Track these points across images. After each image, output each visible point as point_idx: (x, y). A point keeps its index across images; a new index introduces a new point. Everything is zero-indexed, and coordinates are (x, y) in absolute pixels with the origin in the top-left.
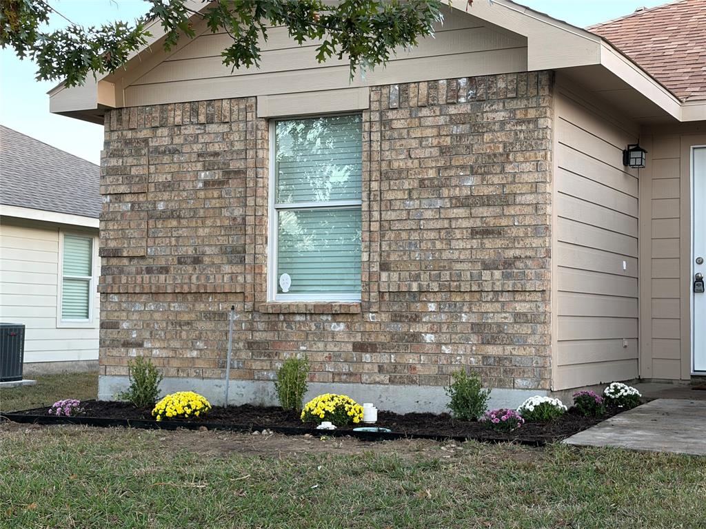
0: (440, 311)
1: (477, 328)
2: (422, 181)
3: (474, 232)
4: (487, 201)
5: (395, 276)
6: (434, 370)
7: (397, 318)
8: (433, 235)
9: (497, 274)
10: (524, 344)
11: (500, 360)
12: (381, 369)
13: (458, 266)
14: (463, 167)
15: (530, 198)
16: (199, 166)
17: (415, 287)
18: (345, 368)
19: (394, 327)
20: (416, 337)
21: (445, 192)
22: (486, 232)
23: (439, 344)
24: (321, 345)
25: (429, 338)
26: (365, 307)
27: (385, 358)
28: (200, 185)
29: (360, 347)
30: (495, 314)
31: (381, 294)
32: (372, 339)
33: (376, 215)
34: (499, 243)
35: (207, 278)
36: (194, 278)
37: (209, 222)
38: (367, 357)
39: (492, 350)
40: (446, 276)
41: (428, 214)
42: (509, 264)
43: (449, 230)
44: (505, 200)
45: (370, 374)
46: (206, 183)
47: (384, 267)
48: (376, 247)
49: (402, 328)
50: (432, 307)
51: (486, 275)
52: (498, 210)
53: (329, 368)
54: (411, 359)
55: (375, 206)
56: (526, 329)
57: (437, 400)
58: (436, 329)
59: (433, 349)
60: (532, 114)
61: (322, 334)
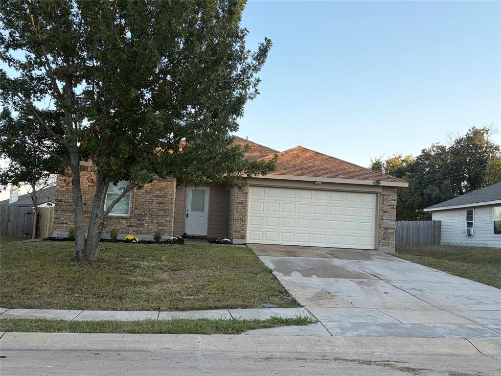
0: (149, 219)
1: (157, 223)
2: (146, 191)
3: (158, 203)
4: (161, 197)
5: (139, 211)
6: (147, 231)
7: (138, 220)
8: (148, 203)
9: (162, 212)
10: (167, 227)
11: (162, 230)
12: (134, 231)
13: (154, 210)
14: (156, 189)
15: (170, 197)
16: (87, 181)
17: (143, 213)
18: (125, 231)
19: (137, 222)
20: (143, 224)
21: (151, 194)
22: (160, 203)
23: (148, 226)
24: (119, 226)
25: (146, 225)
26: (131, 217)
27: (135, 229)
28: (87, 186)
29: (129, 226)
30: (162, 220)
31: (135, 215)
32: (132, 224)
33: (135, 197)
34: (163, 205)
35: (88, 209)
36: (84, 208)
37: (89, 195)
38: (130, 228)
39: (160, 228)
40: (151, 211)
41: (147, 198)
42: (165, 210)
43: (152, 202)
44: (165, 197)
45: (131, 232)
46: (89, 186)
47: (136, 209)
48: (134, 204)
49: (139, 222)
50: (147, 218)
51: (160, 212)
52: (163, 199)
53: (121, 230)
54: (141, 229)
55: (135, 195)
56: (168, 223)
57: (150, 237)
58: (148, 223)
59: (147, 227)
60: (172, 180)
61: (119, 223)
